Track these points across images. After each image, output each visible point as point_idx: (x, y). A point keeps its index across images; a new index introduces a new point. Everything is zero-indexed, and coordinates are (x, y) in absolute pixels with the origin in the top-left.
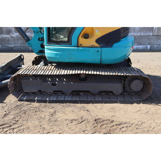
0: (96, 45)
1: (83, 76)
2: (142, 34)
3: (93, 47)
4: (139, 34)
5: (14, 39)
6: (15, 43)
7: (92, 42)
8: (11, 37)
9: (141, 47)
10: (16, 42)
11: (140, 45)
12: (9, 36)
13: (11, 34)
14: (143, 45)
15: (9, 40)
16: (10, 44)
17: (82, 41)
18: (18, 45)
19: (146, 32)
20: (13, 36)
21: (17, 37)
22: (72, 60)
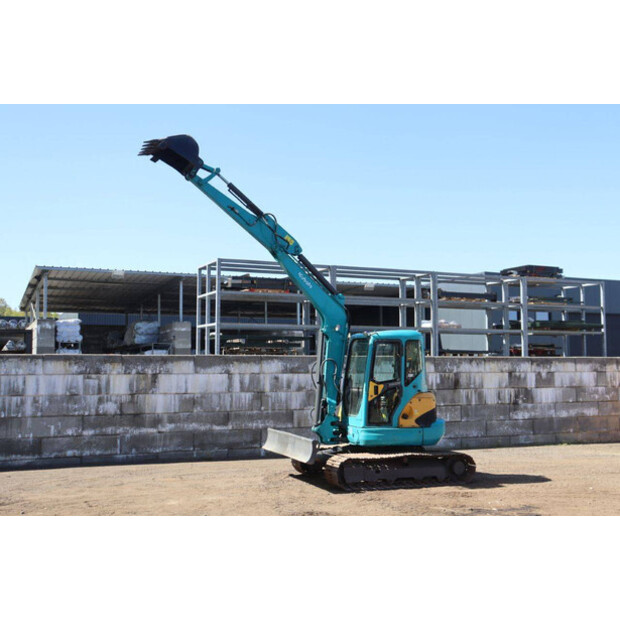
0: (416, 425)
1: (406, 460)
3: (413, 427)
5: (165, 436)
6: (164, 446)
7: (411, 422)
8: (159, 432)
10: (168, 442)
12: (155, 431)
13: (160, 426)
15: (154, 439)
16: (155, 448)
18: (172, 448)
20: (163, 430)
21: (170, 432)
22: (390, 443)
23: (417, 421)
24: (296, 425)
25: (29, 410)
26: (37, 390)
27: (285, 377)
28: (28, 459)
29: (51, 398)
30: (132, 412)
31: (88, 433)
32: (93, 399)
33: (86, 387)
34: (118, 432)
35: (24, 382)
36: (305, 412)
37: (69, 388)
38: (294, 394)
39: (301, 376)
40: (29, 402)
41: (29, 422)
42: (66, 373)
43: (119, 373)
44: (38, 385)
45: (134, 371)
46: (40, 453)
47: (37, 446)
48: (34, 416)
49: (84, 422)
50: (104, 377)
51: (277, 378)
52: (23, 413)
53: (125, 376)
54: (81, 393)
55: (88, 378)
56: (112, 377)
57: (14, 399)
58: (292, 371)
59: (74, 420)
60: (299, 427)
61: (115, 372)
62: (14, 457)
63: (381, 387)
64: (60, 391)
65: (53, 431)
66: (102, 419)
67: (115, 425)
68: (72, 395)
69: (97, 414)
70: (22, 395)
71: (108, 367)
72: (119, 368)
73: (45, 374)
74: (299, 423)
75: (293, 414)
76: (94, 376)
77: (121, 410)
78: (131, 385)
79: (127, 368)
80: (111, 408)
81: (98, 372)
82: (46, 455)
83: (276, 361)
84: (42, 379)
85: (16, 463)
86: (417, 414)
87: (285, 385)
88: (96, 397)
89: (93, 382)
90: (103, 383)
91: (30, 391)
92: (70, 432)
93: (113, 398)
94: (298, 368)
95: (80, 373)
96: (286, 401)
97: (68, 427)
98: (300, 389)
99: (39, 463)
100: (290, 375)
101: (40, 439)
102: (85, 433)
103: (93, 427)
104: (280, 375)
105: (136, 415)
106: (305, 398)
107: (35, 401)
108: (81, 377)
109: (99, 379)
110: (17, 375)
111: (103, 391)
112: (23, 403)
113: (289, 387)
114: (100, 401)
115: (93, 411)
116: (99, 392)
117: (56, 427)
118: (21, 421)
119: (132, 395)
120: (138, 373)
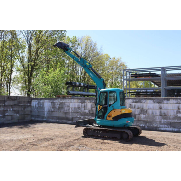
2: (175, 121)
4: (173, 121)
9: (176, 129)
11: (175, 128)
14: (177, 128)
17: (108, 118)
19: (178, 120)
23: (113, 118)
24: (137, 119)
25: (71, 111)
26: (72, 106)
27: (133, 104)
28: (70, 122)
29: (75, 108)
30: (91, 112)
31: (82, 117)
32: (83, 109)
33: (82, 106)
34: (89, 117)
35: (70, 104)
36: (140, 115)
37: (78, 106)
38: (137, 110)
39: (139, 104)
40: (71, 109)
41: (71, 113)
42: (78, 102)
43: (89, 103)
44: (72, 105)
45: (92, 102)
46: (73, 121)
47: (72, 119)
48: (72, 112)
49: (81, 114)
50: (85, 103)
51: (131, 105)
52: (70, 111)
53: (90, 103)
54: (81, 107)
55: (82, 103)
56: (87, 104)
57: (68, 108)
58: (136, 102)
59: (79, 113)
60: (138, 120)
61: (88, 102)
62: (68, 121)
63: (101, 107)
64: (76, 107)
65: (75, 116)
66: (85, 114)
67: (88, 115)
68: (79, 108)
69: (84, 113)
70: (69, 107)
71: (86, 101)
72: (89, 101)
73: (74, 102)
74: (138, 119)
75: (136, 116)
76: (83, 103)
77: (89, 112)
78: (91, 106)
79: (90, 101)
80: (87, 111)
81: (84, 102)
82: (74, 121)
83: (131, 99)
84: (73, 103)
85: (69, 123)
86: (113, 116)
87: (133, 107)
88: (84, 108)
89: (83, 105)
90: (85, 105)
91: (71, 106)
92: (78, 117)
93: (87, 109)
94: (138, 101)
95: (80, 102)
96: (134, 112)
97: (78, 115)
98: (138, 108)
99: (73, 123)
100: (135, 104)
101: (73, 118)
102: (81, 117)
103: (83, 116)
104: (132, 104)
105: (92, 113)
106: (140, 111)
107: (72, 109)
108: (81, 103)
109: (84, 104)
110: (68, 102)
111: (85, 107)
112: (69, 109)
113: (135, 107)
114: (85, 109)
115: (83, 112)
116: (84, 107)
117: (76, 115)
118: (69, 113)
119: (92, 108)
120: (93, 102)
